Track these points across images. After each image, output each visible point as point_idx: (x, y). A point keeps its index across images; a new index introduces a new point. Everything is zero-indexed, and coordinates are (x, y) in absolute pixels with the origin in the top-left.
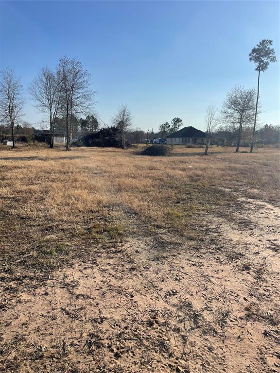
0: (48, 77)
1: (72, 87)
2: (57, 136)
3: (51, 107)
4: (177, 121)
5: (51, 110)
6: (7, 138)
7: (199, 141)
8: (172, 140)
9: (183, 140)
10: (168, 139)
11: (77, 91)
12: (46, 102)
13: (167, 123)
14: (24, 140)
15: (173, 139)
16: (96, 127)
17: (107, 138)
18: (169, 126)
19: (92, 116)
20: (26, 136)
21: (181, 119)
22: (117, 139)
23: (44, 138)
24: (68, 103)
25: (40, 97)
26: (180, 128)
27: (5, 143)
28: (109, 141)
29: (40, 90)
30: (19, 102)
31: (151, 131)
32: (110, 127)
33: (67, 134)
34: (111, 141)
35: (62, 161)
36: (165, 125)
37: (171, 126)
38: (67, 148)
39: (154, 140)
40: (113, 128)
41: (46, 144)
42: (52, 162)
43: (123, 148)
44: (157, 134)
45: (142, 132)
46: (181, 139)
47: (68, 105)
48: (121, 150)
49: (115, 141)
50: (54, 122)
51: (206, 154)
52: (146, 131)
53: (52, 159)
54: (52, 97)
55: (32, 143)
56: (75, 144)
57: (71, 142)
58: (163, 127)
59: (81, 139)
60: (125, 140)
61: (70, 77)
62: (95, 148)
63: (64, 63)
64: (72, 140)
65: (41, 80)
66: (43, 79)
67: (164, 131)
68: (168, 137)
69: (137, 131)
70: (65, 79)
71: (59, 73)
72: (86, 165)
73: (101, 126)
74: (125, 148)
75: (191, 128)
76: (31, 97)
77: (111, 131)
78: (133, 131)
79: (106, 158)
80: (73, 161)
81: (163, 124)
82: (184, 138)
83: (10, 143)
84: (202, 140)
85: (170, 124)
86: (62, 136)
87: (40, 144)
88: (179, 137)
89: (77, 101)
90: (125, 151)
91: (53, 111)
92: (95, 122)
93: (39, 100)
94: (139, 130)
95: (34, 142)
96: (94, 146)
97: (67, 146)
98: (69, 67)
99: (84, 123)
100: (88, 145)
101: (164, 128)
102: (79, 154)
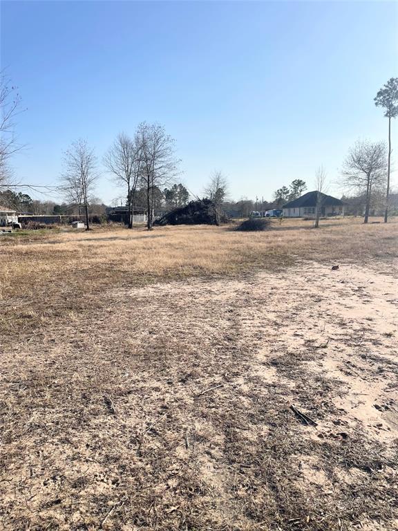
2: (136, 213)
3: (129, 179)
5: (128, 183)
7: (329, 210)
9: (305, 210)
10: (284, 210)
11: (159, 159)
13: (284, 187)
14: (96, 220)
15: (292, 210)
16: (185, 199)
18: (288, 192)
19: (180, 185)
20: (97, 215)
21: (304, 181)
22: (210, 214)
24: (149, 173)
25: (116, 168)
26: (303, 193)
27: (75, 226)
30: (94, 177)
32: (201, 199)
33: (149, 210)
34: (203, 216)
36: (281, 190)
39: (266, 213)
43: (217, 225)
45: (249, 203)
46: (302, 209)
47: (149, 176)
48: (215, 227)
49: (208, 217)
51: (317, 226)
54: (130, 168)
66: (120, 147)
68: (284, 207)
69: (242, 201)
70: (144, 146)
71: (137, 139)
74: (220, 224)
76: (107, 169)
77: (203, 204)
82: (307, 208)
84: (333, 210)
85: (289, 188)
86: (142, 213)
88: (300, 207)
92: (184, 192)
93: (116, 173)
95: (108, 222)
97: (148, 226)
99: (169, 194)
100: (173, 223)
101: (280, 194)
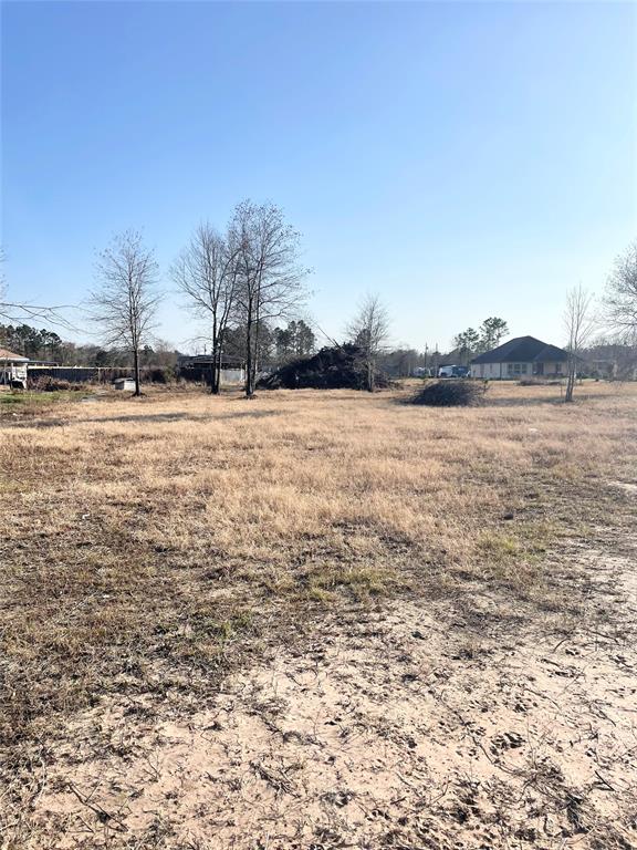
0: (211, 244)
1: (261, 262)
2: (226, 366)
3: (215, 306)
4: (496, 324)
5: (214, 313)
6: (124, 375)
7: (549, 368)
8: (482, 369)
9: (510, 367)
10: (473, 367)
11: (270, 270)
12: (206, 298)
13: (470, 330)
14: (157, 377)
15: (487, 366)
16: (309, 345)
17: (335, 368)
18: (476, 338)
19: (301, 322)
20: (162, 368)
21: (504, 320)
22: (356, 370)
23: (200, 373)
24: (251, 297)
25: (193, 286)
26: (503, 341)
27: (120, 386)
28: (338, 374)
29: (194, 272)
30: (150, 299)
31: (432, 349)
32: (341, 344)
33: (249, 363)
34: (344, 375)
35: (239, 422)
36: (465, 334)
37: (481, 335)
38: (248, 393)
39: (441, 370)
40: (347, 347)
41: (204, 385)
42: (218, 425)
43: (370, 390)
44: (447, 356)
45: (411, 353)
46: (505, 365)
47: (251, 300)
48: (367, 394)
49: (352, 376)
50: (222, 337)
51: (568, 399)
52: (421, 351)
53: (217, 418)
54: (217, 285)
55: (175, 384)
56: (265, 384)
57: (257, 379)
58: (461, 339)
59: (277, 373)
60: (373, 372)
61: (256, 243)
62: (308, 392)
63: (245, 213)
64: (258, 376)
65: (197, 252)
66: (201, 248)
67: (465, 349)
68: (474, 362)
69: (400, 351)
70: (245, 246)
71: (233, 233)
72: (289, 429)
73: (320, 344)
74: (375, 389)
75: (529, 338)
77: (343, 353)
78: (390, 350)
79: (333, 414)
80: (262, 421)
81: (462, 332)
82: (513, 364)
83: (129, 386)
84: (558, 368)
85: (478, 332)
86: (238, 366)
87: (192, 385)
88: (501, 362)
89: (270, 292)
90: (376, 395)
91: (220, 315)
92: (307, 335)
93: (191, 293)
94: (404, 348)
95: (178, 381)
96: (304, 387)
97: (247, 389)
98: (256, 219)
99: (284, 337)
100: (291, 385)
101: (464, 341)
102: (274, 405)
